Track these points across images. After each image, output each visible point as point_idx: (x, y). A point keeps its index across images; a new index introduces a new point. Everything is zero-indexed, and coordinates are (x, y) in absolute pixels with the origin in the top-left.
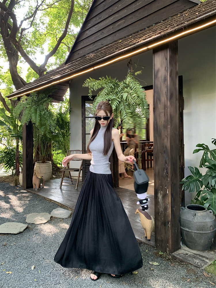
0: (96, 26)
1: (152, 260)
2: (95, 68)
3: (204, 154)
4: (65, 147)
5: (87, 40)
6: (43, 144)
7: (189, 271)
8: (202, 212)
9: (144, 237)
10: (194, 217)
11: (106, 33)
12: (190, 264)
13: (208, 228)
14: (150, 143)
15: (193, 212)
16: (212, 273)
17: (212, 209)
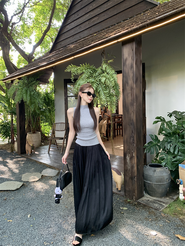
0: (75, 22)
1: (123, 206)
2: (75, 57)
3: (161, 125)
4: (51, 120)
5: (68, 33)
6: (33, 118)
7: (151, 213)
8: (160, 168)
9: (116, 188)
10: (154, 172)
11: (83, 27)
12: (151, 207)
13: (164, 180)
14: (119, 116)
15: (153, 168)
16: (167, 214)
17: (167, 166)
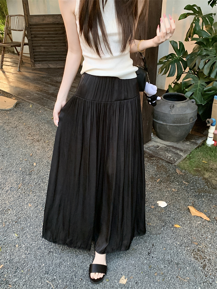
7: (160, 168)
8: (182, 103)
10: (172, 109)
13: (187, 120)
15: (170, 103)
16: (185, 170)
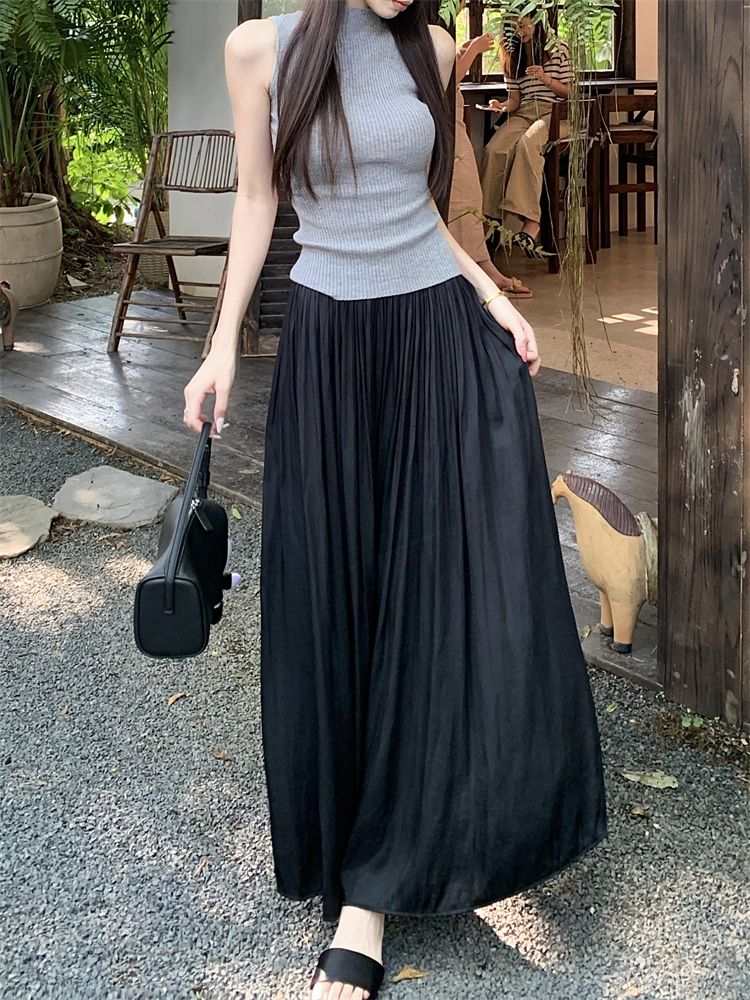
1: (644, 763)
4: (138, 110)
6: (11, 91)
14: (637, 92)
